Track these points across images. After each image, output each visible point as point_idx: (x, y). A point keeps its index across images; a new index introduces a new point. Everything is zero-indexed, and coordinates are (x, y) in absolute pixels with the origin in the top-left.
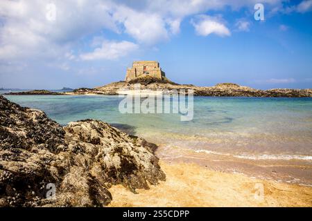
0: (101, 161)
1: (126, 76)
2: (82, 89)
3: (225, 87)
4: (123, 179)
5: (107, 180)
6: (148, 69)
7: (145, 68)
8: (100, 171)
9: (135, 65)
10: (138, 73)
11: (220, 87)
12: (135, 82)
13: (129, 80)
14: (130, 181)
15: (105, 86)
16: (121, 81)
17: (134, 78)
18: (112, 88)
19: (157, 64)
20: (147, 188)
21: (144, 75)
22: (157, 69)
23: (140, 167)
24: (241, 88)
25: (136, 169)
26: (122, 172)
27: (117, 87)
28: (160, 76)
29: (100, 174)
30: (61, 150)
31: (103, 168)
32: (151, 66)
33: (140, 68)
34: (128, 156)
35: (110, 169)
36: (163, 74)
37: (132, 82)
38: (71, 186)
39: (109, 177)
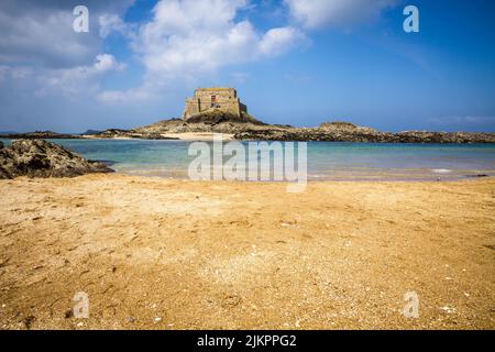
1: (185, 111)
2: (111, 130)
3: (334, 128)
6: (219, 99)
7: (214, 98)
9: (198, 94)
10: (203, 107)
11: (325, 129)
13: (188, 116)
15: (148, 127)
16: (174, 119)
17: (197, 113)
18: (158, 129)
19: (232, 93)
21: (211, 110)
22: (233, 99)
24: (359, 129)
27: (166, 128)
28: (237, 112)
32: (224, 96)
33: (207, 98)
36: (243, 108)
37: (191, 120)
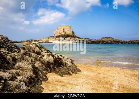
0: (41, 60)
1: (54, 34)
2: (31, 40)
4: (55, 69)
5: (44, 70)
6: (66, 30)
7: (64, 29)
8: (41, 64)
9: (59, 28)
10: (60, 32)
12: (59, 37)
13: (56, 36)
14: (60, 71)
15: (43, 39)
16: (51, 36)
17: (58, 35)
18: (46, 39)
19: (70, 28)
20: (70, 75)
21: (64, 33)
22: (70, 30)
23: (65, 64)
25: (63, 65)
26: (54, 65)
27: (49, 39)
28: (72, 34)
29: (40, 66)
30: (16, 51)
31: (42, 63)
32: (67, 29)
33: (61, 30)
34: (58, 58)
35: (47, 63)
36: (73, 33)
38: (21, 67)
39: (46, 68)
